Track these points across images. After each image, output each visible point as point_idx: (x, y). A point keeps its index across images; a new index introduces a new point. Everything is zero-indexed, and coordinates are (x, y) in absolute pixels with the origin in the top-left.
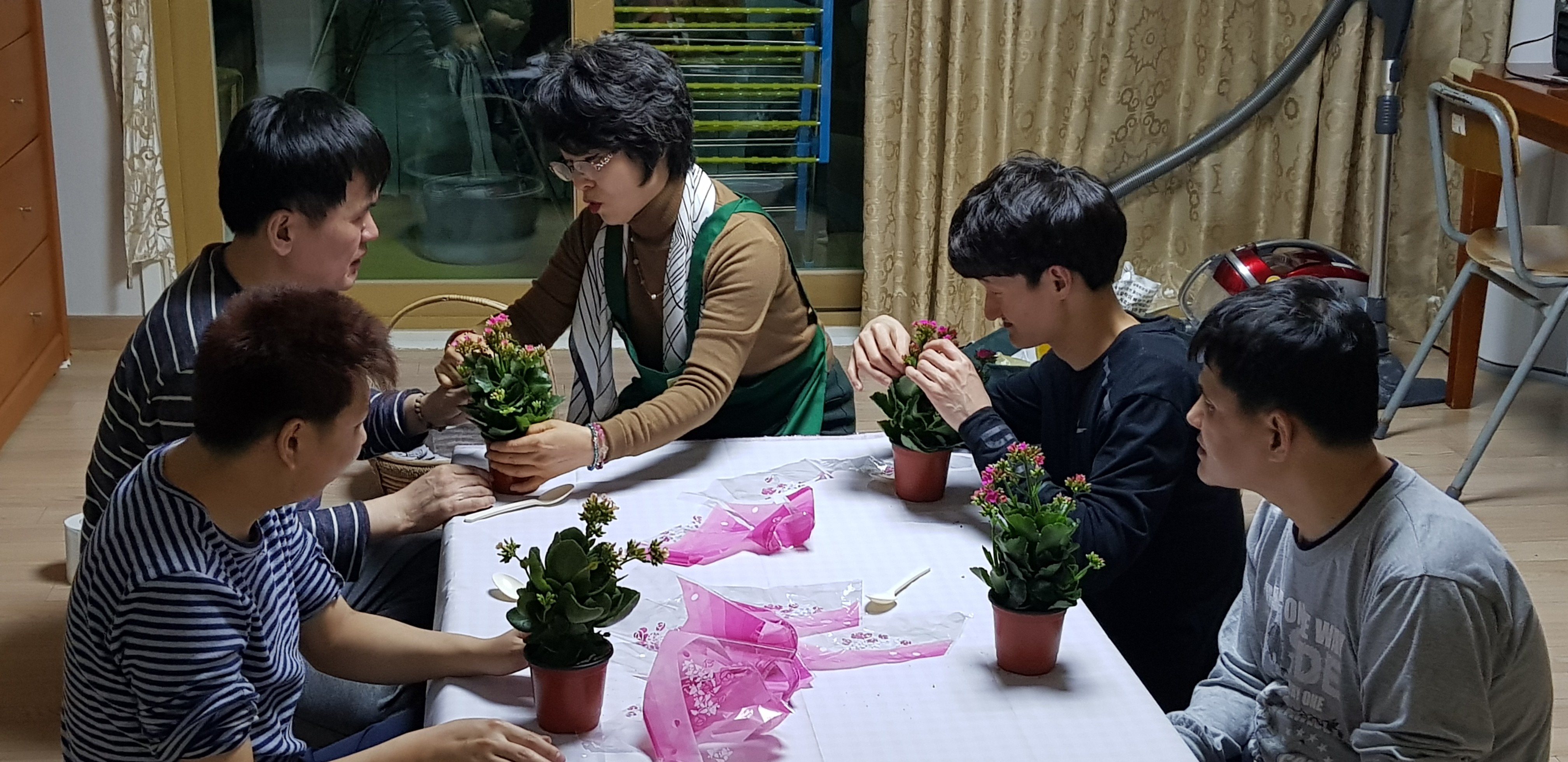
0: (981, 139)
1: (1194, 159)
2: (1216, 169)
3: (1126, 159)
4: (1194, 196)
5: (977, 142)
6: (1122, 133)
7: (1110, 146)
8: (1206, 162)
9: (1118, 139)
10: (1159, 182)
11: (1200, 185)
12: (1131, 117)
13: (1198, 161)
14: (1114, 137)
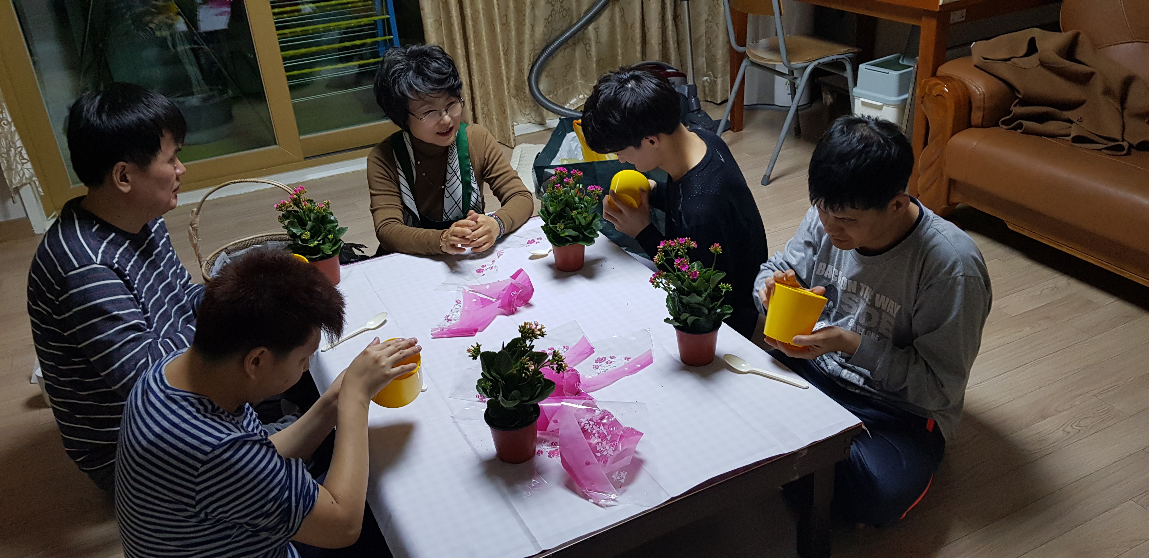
0: (484, 33)
1: (585, 27)
2: (596, 30)
3: (553, 32)
4: (587, 46)
5: (482, 36)
6: (550, 19)
7: (545, 26)
8: (590, 28)
9: (548, 22)
10: (570, 42)
11: (590, 40)
12: (553, 10)
13: (587, 28)
14: (547, 21)
